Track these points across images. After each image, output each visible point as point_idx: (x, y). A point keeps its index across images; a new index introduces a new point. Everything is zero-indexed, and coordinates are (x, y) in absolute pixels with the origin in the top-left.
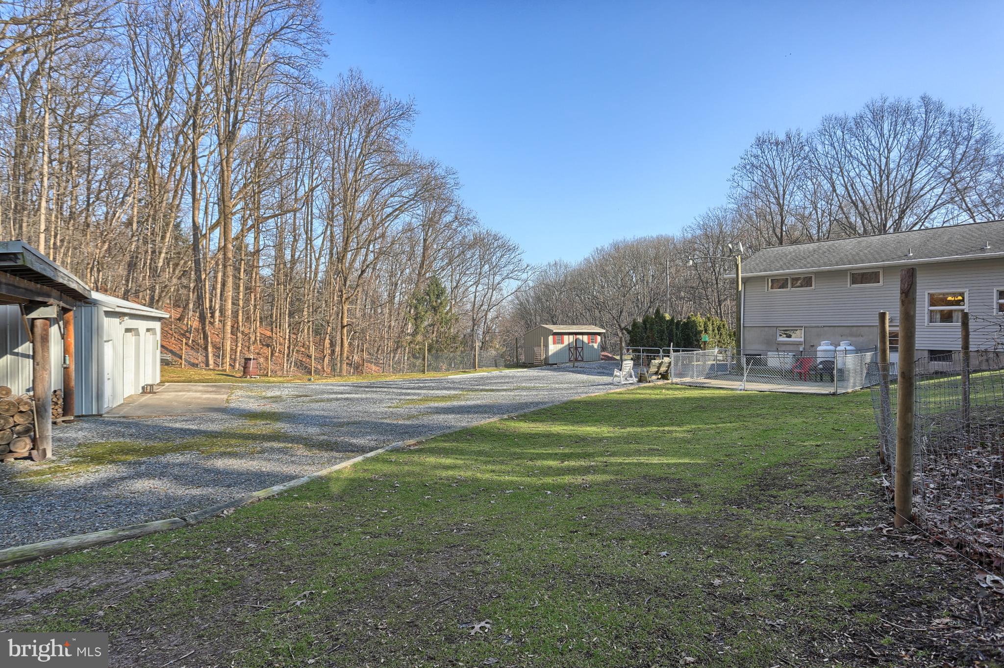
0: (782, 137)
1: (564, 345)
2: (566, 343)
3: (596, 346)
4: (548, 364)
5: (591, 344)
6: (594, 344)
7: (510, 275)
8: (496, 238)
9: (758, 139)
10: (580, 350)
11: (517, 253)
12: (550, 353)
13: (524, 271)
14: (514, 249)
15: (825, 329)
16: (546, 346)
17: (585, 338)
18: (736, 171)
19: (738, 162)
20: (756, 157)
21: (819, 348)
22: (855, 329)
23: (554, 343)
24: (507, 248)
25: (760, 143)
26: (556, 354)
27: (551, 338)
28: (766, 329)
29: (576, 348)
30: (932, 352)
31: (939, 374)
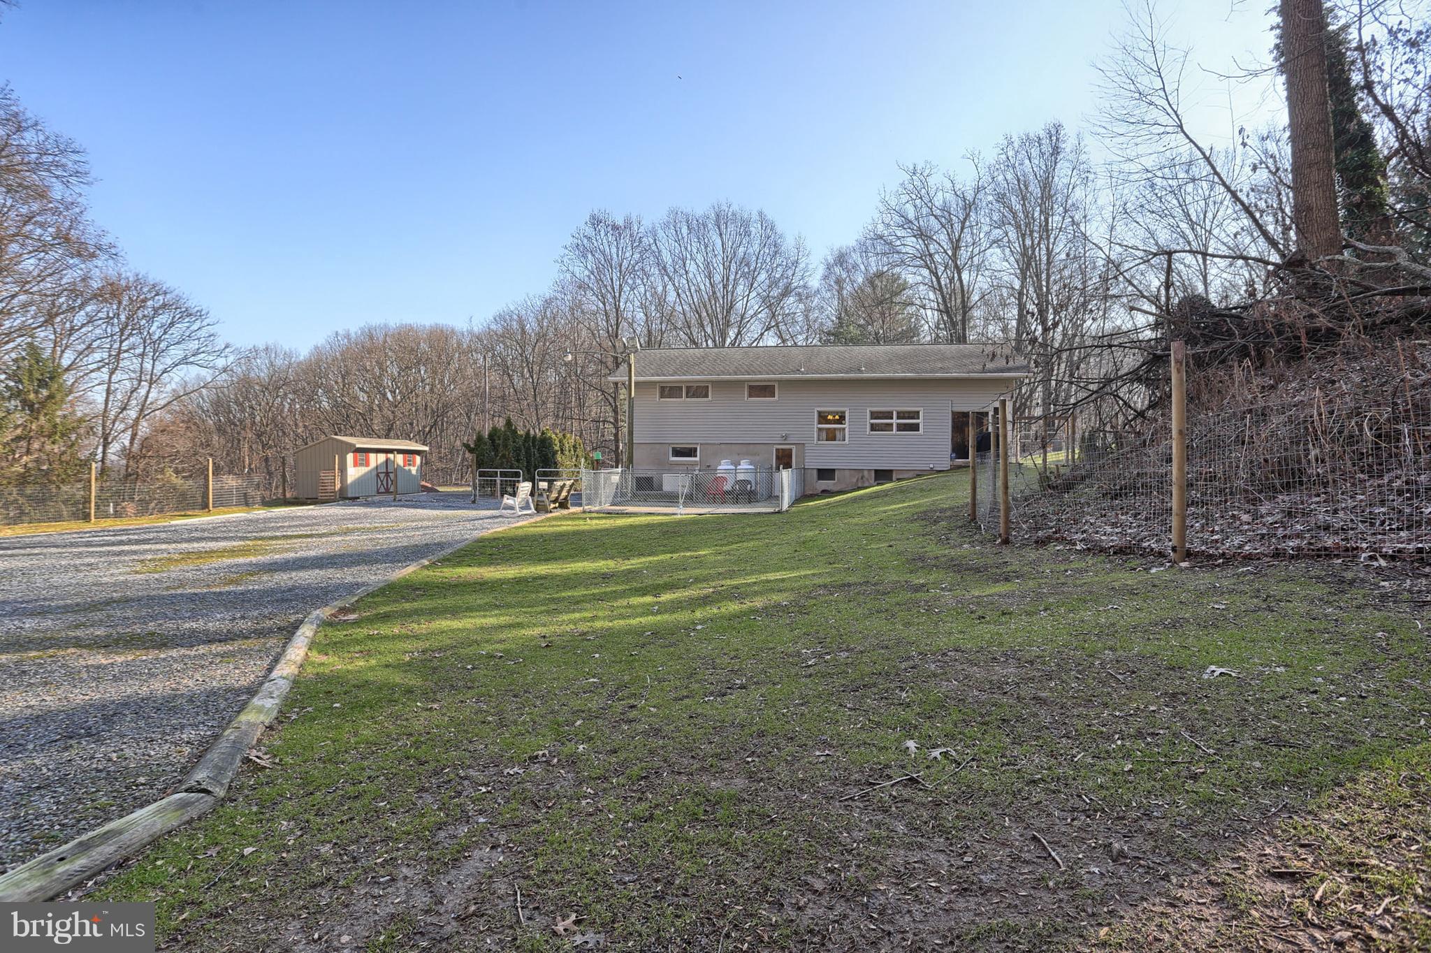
0: (620, 222)
1: (369, 468)
2: (373, 464)
3: (414, 470)
4: (344, 497)
5: (407, 468)
6: (412, 468)
7: (191, 360)
8: (157, 290)
9: (593, 217)
10: (392, 476)
11: (205, 323)
12: (350, 480)
13: (220, 353)
14: (200, 315)
15: (723, 446)
16: (343, 470)
17: (400, 459)
18: (567, 252)
19: (569, 241)
20: (589, 238)
21: (719, 468)
22: (752, 446)
23: (356, 465)
24: (182, 312)
25: (596, 221)
26: (360, 481)
27: (350, 457)
28: (657, 446)
29: (387, 474)
30: (819, 471)
31: (826, 493)
